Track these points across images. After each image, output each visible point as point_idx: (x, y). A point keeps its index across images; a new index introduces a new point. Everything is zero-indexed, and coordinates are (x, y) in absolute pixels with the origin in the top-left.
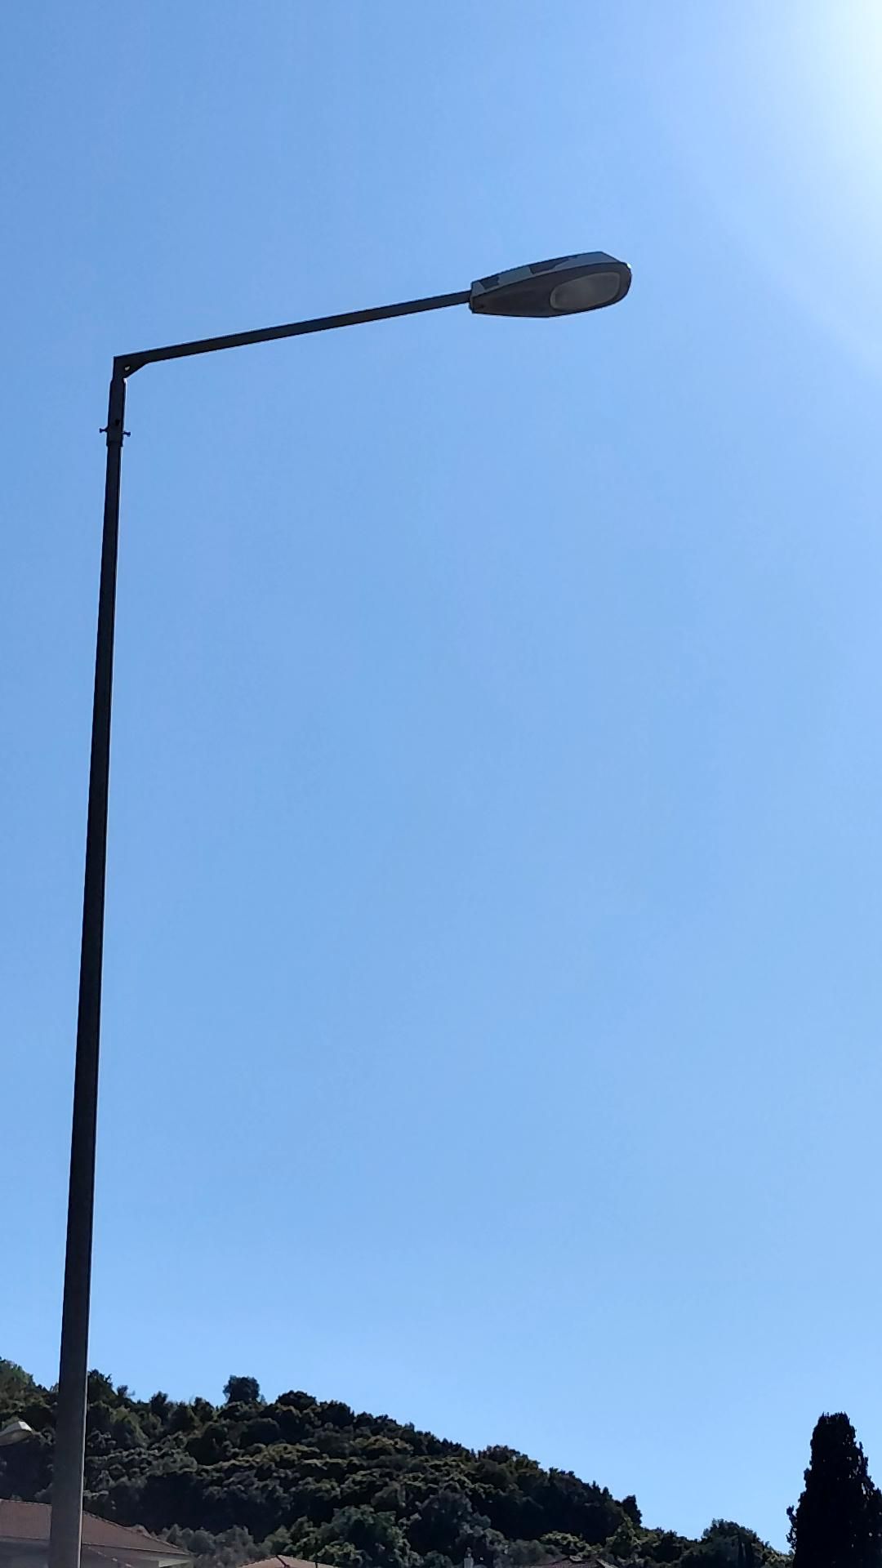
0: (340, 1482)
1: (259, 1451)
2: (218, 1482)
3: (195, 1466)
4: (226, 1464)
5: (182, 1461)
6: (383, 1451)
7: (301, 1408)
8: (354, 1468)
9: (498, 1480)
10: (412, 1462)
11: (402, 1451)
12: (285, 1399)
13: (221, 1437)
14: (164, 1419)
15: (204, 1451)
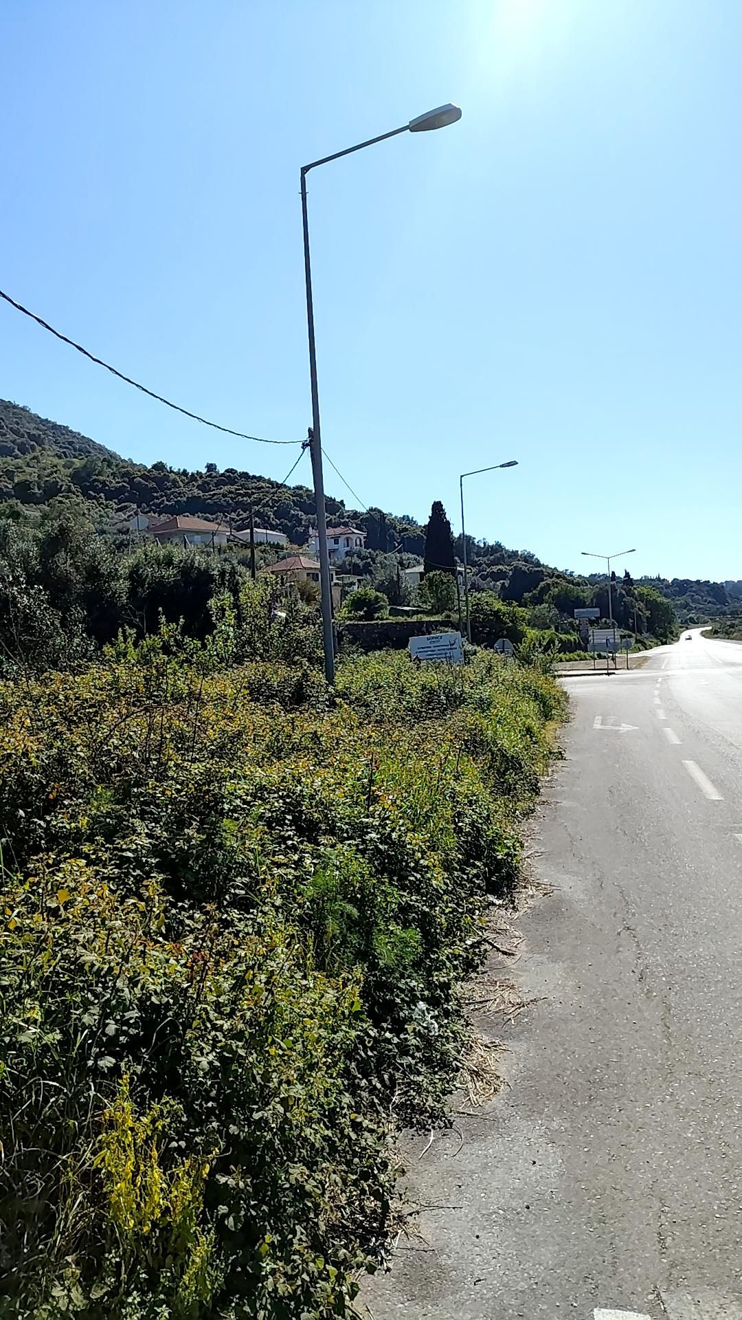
0: (250, 497)
1: (221, 488)
2: (210, 499)
3: (201, 494)
4: (212, 493)
5: (196, 492)
6: (262, 487)
7: (233, 474)
8: (253, 493)
9: (301, 496)
10: (272, 491)
11: (268, 487)
12: (227, 471)
13: (208, 484)
14: (187, 478)
15: (204, 487)
